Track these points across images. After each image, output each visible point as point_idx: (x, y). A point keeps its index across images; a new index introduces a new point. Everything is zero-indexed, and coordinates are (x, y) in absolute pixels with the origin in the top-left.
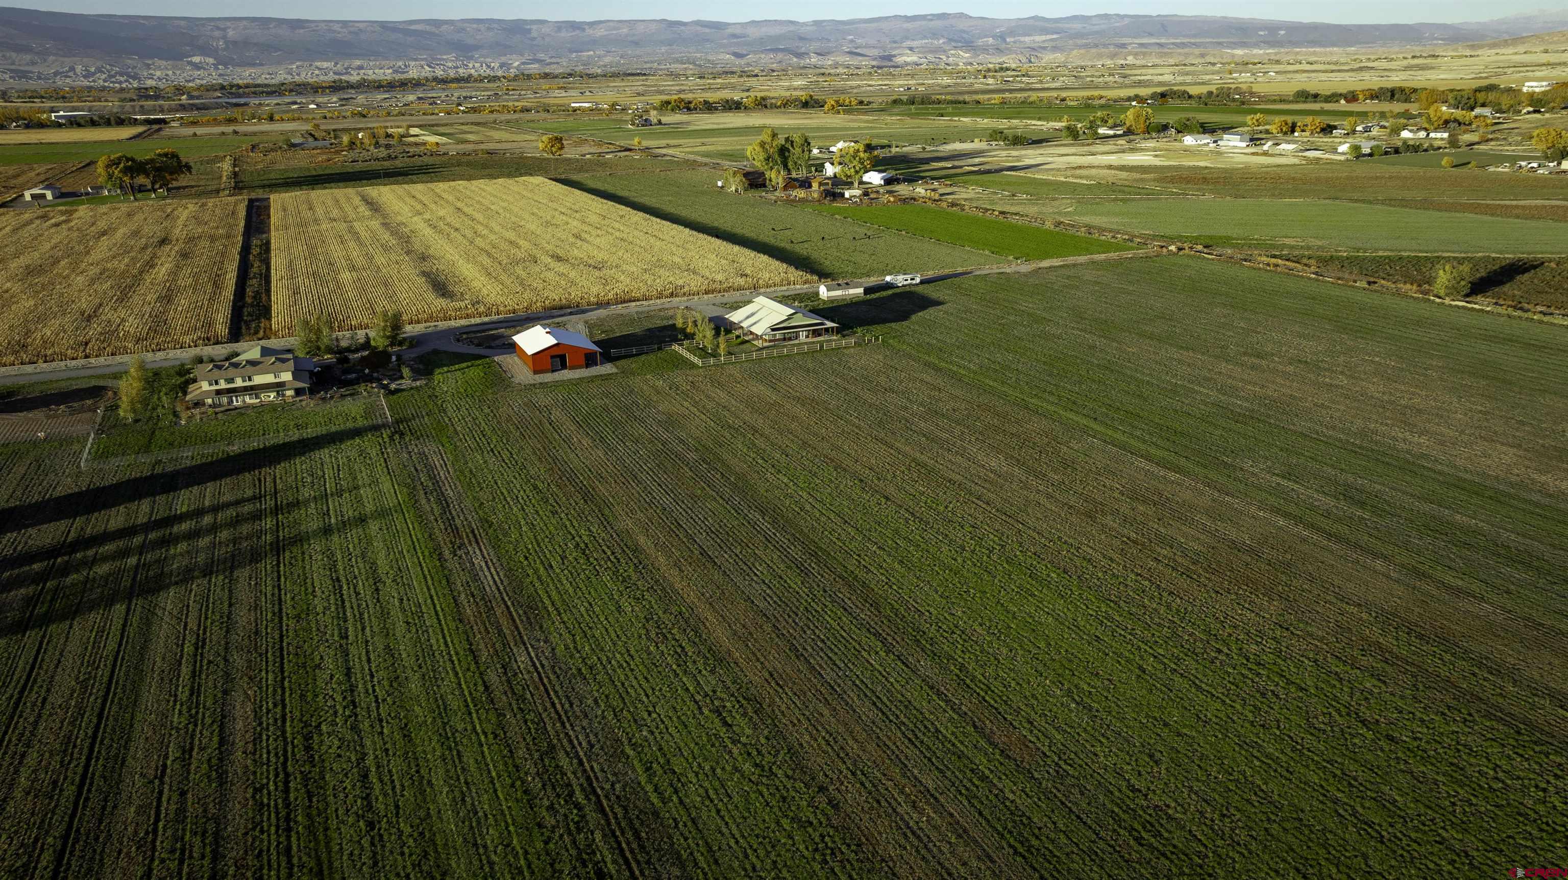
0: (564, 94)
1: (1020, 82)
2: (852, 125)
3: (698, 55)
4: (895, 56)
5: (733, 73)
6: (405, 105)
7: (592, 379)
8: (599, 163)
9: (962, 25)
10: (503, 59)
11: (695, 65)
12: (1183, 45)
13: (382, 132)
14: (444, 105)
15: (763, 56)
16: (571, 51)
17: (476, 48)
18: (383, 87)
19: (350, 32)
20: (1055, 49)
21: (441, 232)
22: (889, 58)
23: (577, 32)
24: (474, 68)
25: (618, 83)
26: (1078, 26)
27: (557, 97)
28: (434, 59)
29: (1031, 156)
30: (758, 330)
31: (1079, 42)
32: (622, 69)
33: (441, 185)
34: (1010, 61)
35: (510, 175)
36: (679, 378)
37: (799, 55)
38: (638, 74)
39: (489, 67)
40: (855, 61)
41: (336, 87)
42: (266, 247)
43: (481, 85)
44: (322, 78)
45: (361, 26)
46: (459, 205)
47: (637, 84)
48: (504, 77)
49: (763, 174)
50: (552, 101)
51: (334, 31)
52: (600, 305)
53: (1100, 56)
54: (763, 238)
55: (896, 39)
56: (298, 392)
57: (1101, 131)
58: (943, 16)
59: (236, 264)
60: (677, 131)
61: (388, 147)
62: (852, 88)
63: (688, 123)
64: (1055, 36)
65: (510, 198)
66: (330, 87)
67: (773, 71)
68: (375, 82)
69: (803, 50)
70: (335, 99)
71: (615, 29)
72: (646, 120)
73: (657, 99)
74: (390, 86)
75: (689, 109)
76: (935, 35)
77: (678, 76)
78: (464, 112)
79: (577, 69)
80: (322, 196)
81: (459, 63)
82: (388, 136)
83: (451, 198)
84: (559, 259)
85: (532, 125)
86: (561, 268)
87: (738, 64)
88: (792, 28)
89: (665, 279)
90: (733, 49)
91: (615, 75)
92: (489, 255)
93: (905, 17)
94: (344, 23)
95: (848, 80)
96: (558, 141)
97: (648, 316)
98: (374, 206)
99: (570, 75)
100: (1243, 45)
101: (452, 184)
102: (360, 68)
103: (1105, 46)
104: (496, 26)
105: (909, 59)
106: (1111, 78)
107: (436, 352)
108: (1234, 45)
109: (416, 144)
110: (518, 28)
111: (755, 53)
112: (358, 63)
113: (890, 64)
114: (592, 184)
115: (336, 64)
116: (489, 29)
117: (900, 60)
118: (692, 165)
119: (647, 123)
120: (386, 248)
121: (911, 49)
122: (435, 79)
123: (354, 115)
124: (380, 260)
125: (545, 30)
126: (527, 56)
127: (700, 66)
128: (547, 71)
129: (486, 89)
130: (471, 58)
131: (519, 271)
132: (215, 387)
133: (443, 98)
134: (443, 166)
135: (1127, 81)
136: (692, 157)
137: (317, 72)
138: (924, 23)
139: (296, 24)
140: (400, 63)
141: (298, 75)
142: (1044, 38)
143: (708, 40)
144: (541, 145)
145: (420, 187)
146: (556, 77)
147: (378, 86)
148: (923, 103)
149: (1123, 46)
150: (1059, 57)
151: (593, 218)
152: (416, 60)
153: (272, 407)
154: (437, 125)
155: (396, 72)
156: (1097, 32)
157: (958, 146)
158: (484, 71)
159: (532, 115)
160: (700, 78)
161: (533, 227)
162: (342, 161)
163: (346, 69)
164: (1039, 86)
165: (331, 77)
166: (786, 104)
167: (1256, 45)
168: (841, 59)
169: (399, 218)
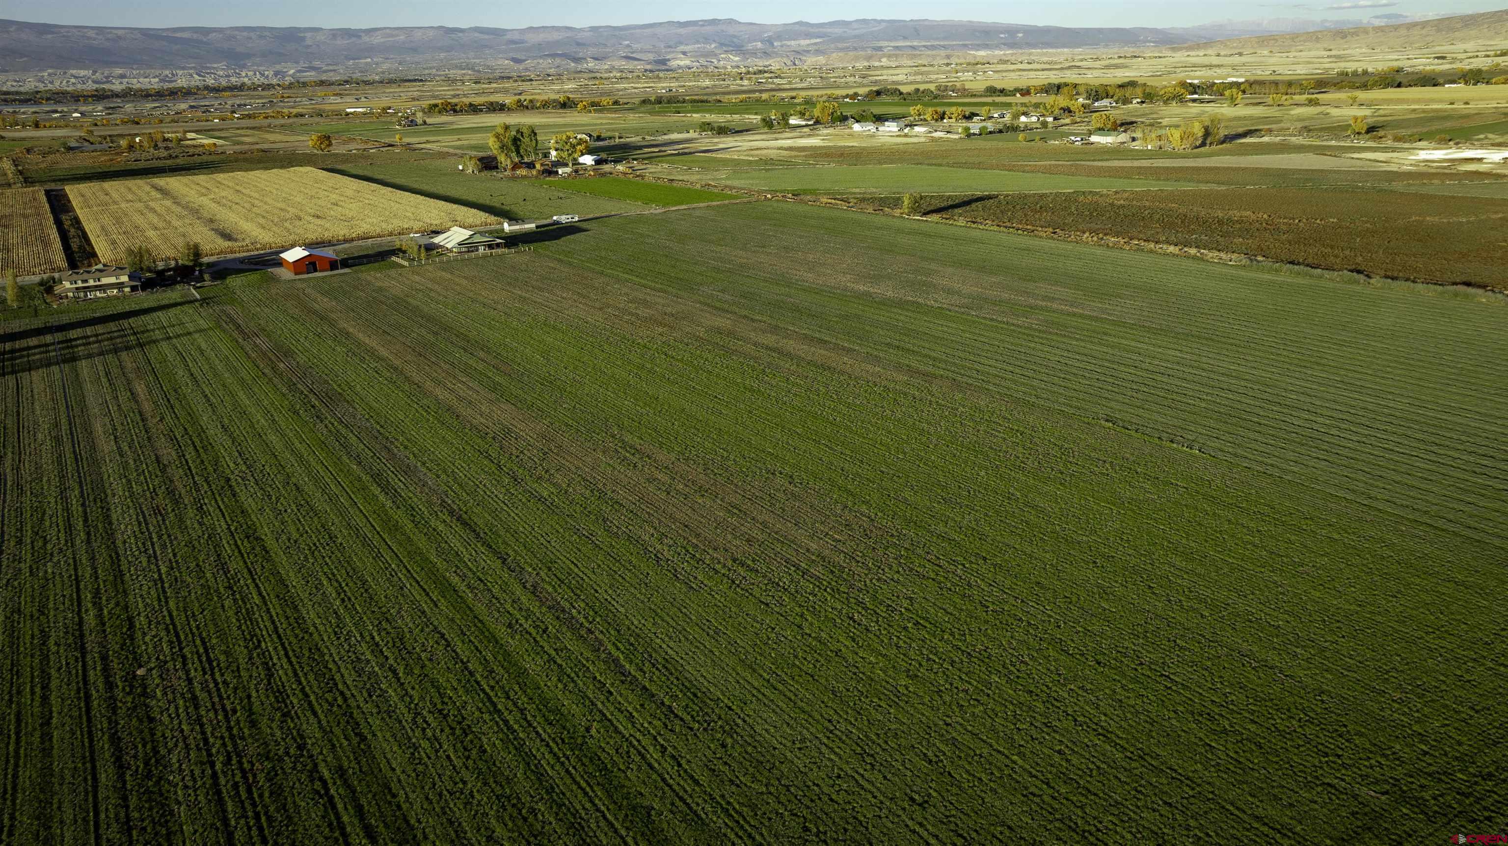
0: (339, 100)
1: (773, 83)
2: (595, 121)
3: (477, 61)
4: (669, 60)
5: (509, 78)
6: (177, 113)
7: (334, 276)
8: (364, 156)
9: (731, 30)
10: (278, 67)
11: (473, 69)
12: (933, 48)
13: (159, 136)
14: (218, 113)
15: (541, 61)
16: (348, 58)
17: (248, 56)
18: (151, 96)
19: (108, 39)
20: (818, 52)
21: (224, 205)
22: (664, 62)
23: (354, 39)
24: (247, 77)
25: (394, 89)
26: (838, 31)
27: (333, 102)
28: (203, 67)
29: (728, 141)
30: (449, 246)
31: (840, 45)
32: (402, 76)
33: (222, 175)
34: (775, 64)
35: (282, 167)
36: (393, 272)
37: (577, 60)
38: (415, 80)
39: (263, 75)
40: (630, 65)
41: (99, 96)
42: (77, 221)
43: (256, 93)
44: (79, 86)
45: (120, 32)
46: (238, 188)
47: (414, 90)
48: (279, 85)
49: (496, 158)
50: (327, 107)
51: (89, 38)
52: (346, 241)
53: (857, 58)
54: (481, 201)
55: (671, 43)
56: (134, 289)
57: (793, 121)
58: (714, 22)
59: (55, 230)
60: (439, 129)
61: (167, 148)
62: (618, 90)
63: (452, 123)
64: (818, 40)
65: (282, 182)
66: (92, 96)
67: (549, 75)
68: (142, 90)
69: (581, 55)
70: (100, 108)
71: (392, 36)
72: (412, 121)
73: (425, 104)
74: (159, 95)
75: (455, 111)
76: (707, 40)
77: (454, 81)
78: (238, 118)
79: (354, 76)
80: (113, 187)
81: (231, 72)
82: (165, 140)
83: (230, 184)
84: (318, 217)
85: (304, 128)
86: (319, 222)
87: (516, 69)
88: (569, 34)
89: (396, 224)
90: (512, 55)
91: (391, 82)
92: (263, 217)
93: (678, 22)
94: (100, 30)
95: (616, 83)
96: (326, 139)
97: (380, 245)
98: (165, 192)
99: (347, 82)
100: (986, 47)
101: (231, 174)
102: (123, 76)
103: (863, 49)
104: (267, 34)
105: (682, 63)
106: (852, 79)
107: (226, 269)
108: (978, 47)
109: (195, 146)
110: (291, 36)
111: (534, 58)
112: (119, 71)
113: (664, 67)
114: (354, 172)
115: (95, 72)
116: (261, 37)
117: (674, 64)
118: (443, 155)
119: (413, 123)
120: (180, 217)
121: (684, 53)
122: (207, 88)
123: (124, 123)
124: (176, 223)
125: (321, 37)
126: (302, 64)
127: (479, 71)
128: (324, 78)
129: (261, 97)
130: (244, 66)
131: (287, 224)
132: (74, 286)
133: (216, 106)
134: (223, 162)
135: (865, 81)
136: (446, 150)
137: (73, 80)
138: (696, 28)
139: (43, 29)
140: (167, 72)
141: (52, 83)
142: (808, 42)
143: (486, 46)
144: (310, 143)
145: (202, 177)
146: (333, 84)
147: (146, 95)
148: (669, 102)
149: (880, 49)
150: (821, 60)
151: (349, 193)
152: (183, 68)
153: (116, 298)
154: (213, 130)
155: (161, 81)
156: (855, 36)
157: (675, 136)
158: (258, 79)
159: (306, 120)
160: (476, 83)
161: (298, 199)
162: (124, 160)
163: (107, 77)
164: (787, 86)
165: (90, 86)
166: (546, 105)
167: (997, 47)
168: (617, 63)
169: (187, 199)
